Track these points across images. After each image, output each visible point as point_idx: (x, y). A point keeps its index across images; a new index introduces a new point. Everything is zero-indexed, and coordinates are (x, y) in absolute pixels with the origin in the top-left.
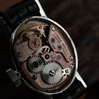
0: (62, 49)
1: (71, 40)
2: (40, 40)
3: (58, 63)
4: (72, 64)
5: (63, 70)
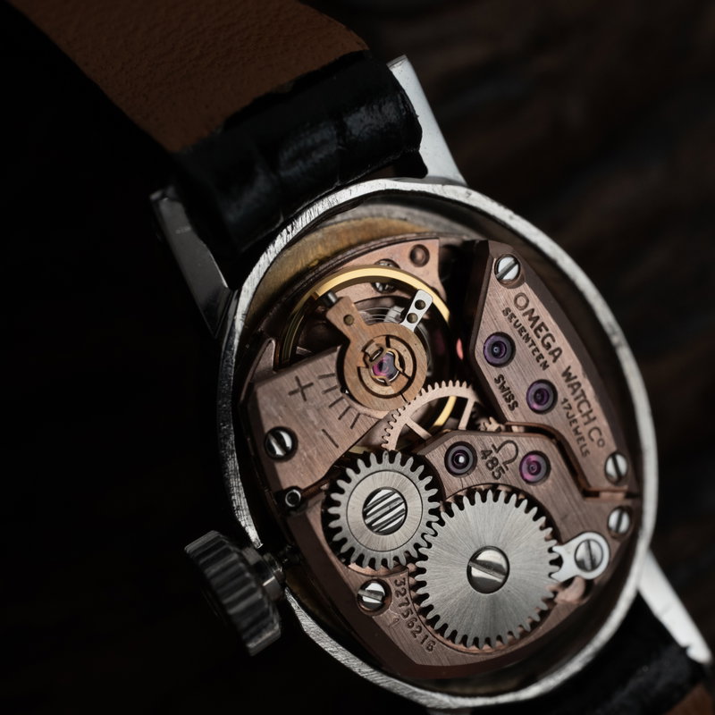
0: (559, 409)
1: (617, 338)
3: (532, 502)
4: (622, 509)
5: (559, 550)
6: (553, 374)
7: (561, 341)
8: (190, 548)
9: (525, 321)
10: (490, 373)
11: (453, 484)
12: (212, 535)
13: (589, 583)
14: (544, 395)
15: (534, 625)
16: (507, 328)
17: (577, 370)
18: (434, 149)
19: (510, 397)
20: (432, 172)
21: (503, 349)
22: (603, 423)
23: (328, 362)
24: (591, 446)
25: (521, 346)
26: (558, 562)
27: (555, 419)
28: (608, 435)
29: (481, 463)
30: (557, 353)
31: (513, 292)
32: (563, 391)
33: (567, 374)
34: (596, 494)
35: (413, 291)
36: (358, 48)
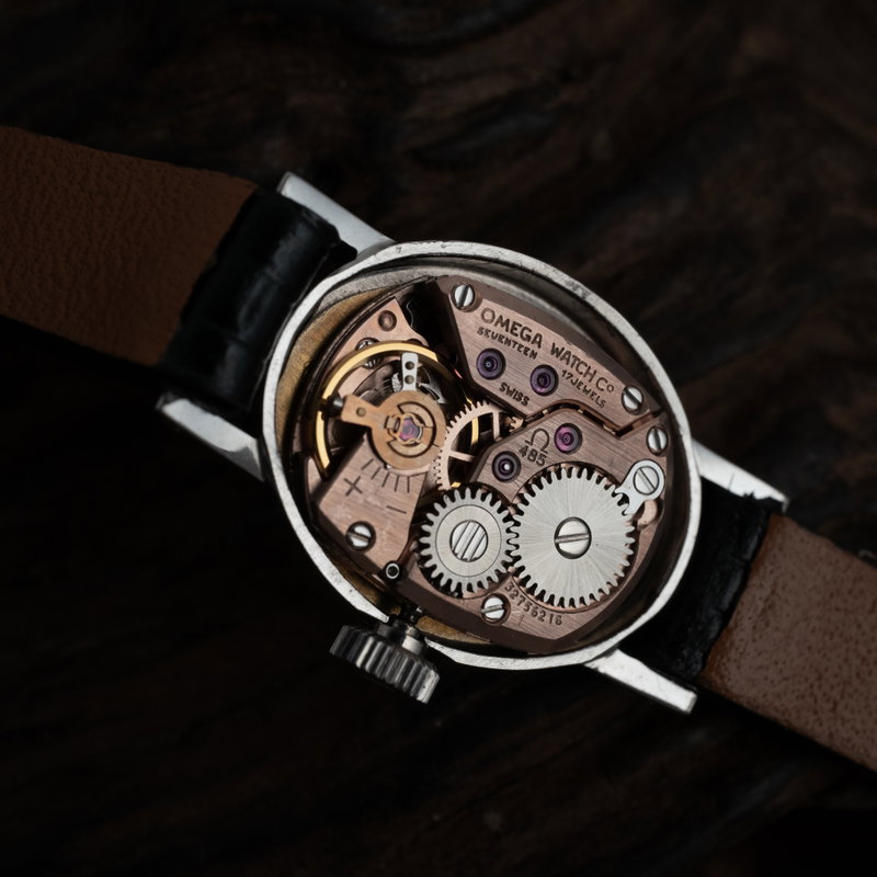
0: (563, 383)
1: (580, 290)
2: (426, 400)
3: (580, 466)
4: (655, 429)
5: (620, 490)
6: (544, 357)
7: (536, 328)
8: (333, 650)
9: (499, 330)
10: (493, 387)
11: (510, 489)
12: (345, 630)
13: (658, 501)
14: (545, 378)
15: (631, 559)
16: (489, 344)
17: (561, 342)
18: (352, 230)
19: (519, 396)
20: (360, 248)
21: (494, 362)
22: (604, 372)
23: (362, 453)
24: (603, 396)
25: (506, 351)
26: (625, 499)
27: (564, 391)
28: (613, 379)
29: (523, 460)
30: (538, 340)
31: (477, 313)
32: (558, 365)
33: (555, 351)
34: (629, 428)
35: (398, 353)
36: (250, 192)
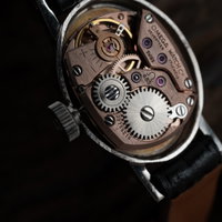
6: (165, 51)
7: (167, 41)
9: (155, 34)
10: (145, 50)
11: (134, 85)
13: (181, 120)
16: (149, 36)
19: (152, 58)
21: (148, 42)
26: (171, 112)
28: (185, 72)
29: (143, 79)
30: (166, 45)
31: (151, 25)
32: (169, 57)
33: (170, 52)
34: (182, 92)
